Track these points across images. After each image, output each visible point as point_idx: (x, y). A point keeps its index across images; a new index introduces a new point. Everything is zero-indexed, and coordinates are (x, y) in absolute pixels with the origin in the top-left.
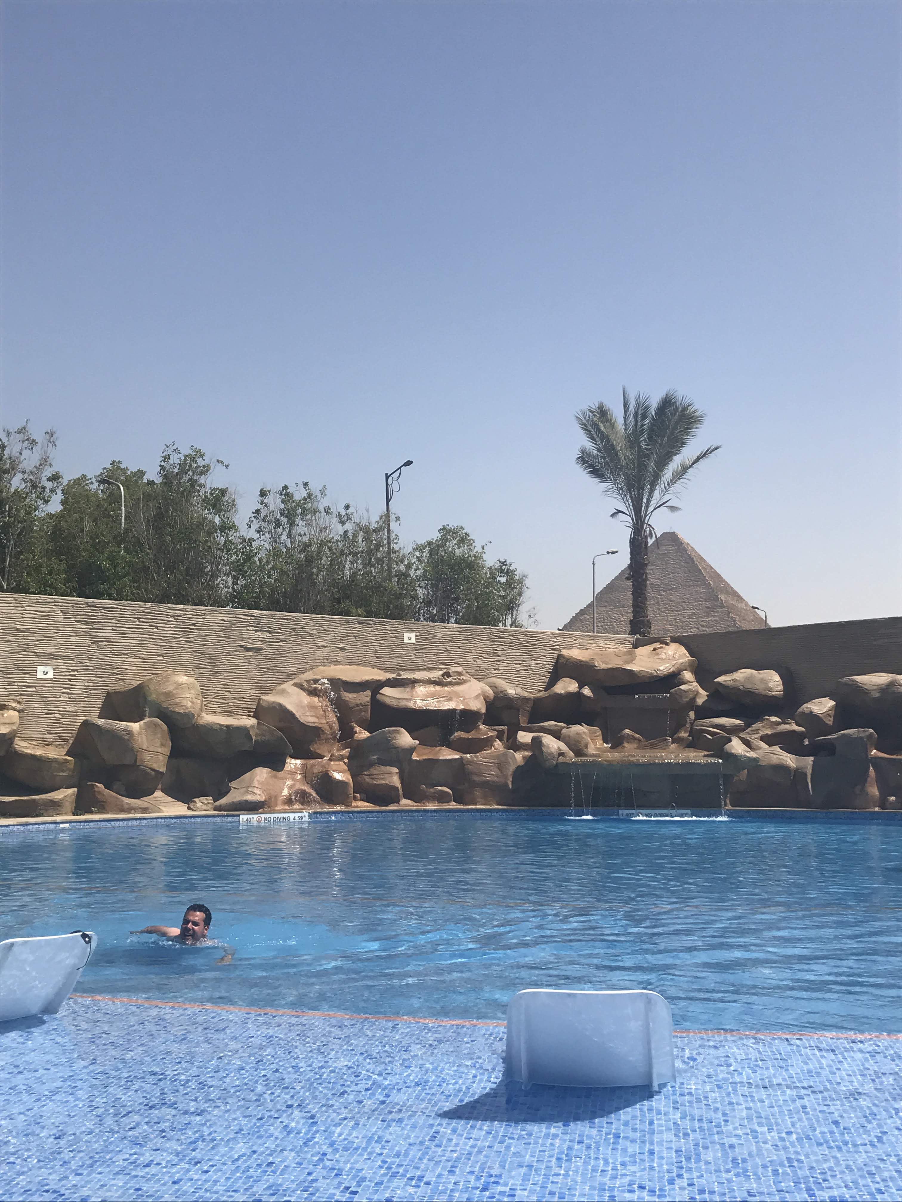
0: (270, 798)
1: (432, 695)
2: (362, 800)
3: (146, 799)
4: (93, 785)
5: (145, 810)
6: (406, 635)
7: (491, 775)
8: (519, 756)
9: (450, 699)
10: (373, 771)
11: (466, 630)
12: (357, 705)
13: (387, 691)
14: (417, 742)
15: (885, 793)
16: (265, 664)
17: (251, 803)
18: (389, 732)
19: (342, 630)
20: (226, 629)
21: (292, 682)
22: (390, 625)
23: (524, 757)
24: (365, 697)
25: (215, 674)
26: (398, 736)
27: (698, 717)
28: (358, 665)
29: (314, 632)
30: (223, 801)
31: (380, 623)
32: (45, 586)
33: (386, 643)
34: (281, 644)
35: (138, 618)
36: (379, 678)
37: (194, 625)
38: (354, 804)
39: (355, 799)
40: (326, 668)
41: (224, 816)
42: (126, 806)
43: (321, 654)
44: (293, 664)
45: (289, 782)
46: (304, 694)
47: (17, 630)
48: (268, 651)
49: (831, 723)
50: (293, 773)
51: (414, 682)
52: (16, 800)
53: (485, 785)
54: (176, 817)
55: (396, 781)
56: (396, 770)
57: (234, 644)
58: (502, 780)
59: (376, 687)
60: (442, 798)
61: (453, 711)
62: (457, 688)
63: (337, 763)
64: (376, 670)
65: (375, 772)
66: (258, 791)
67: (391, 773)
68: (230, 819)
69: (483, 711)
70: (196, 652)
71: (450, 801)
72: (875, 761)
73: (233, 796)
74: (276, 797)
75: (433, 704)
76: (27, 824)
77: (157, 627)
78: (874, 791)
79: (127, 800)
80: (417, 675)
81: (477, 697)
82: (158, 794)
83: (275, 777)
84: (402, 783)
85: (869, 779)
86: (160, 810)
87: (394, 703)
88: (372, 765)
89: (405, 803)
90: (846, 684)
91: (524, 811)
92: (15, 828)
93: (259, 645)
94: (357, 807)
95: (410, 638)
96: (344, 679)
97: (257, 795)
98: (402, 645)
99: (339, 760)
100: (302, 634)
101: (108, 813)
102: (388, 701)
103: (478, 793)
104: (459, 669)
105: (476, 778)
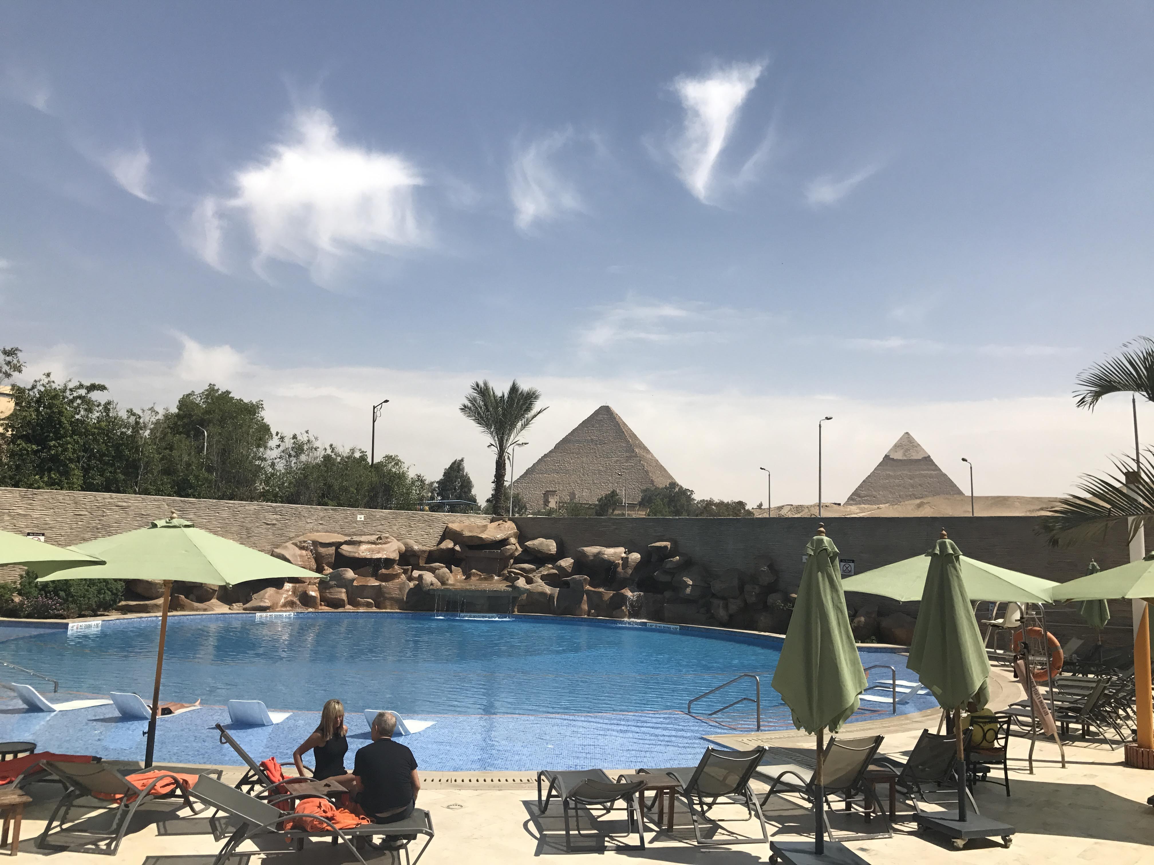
0: (273, 604)
1: (369, 550)
2: (325, 606)
3: (207, 603)
4: (178, 596)
5: (205, 610)
6: (359, 516)
7: (395, 594)
8: (411, 585)
9: (379, 552)
10: (332, 590)
11: (394, 513)
12: (327, 555)
13: (345, 547)
14: (357, 576)
15: (590, 608)
16: (277, 532)
17: (263, 607)
18: (342, 570)
19: (321, 514)
20: (257, 513)
21: (291, 542)
22: (349, 511)
23: (414, 585)
24: (332, 550)
25: (249, 537)
26: (346, 572)
27: (515, 563)
28: (330, 532)
29: (306, 515)
30: (248, 605)
31: (344, 510)
32: (159, 491)
33: (347, 521)
34: (287, 521)
35: (208, 508)
36: (340, 540)
37: (239, 511)
38: (320, 607)
39: (321, 605)
40: (312, 534)
41: (247, 613)
42: (195, 608)
43: (309, 526)
44: (293, 532)
45: (284, 596)
46: (297, 549)
47: (143, 514)
48: (279, 525)
49: (570, 571)
50: (288, 591)
51: (360, 543)
52: (137, 604)
53: (392, 599)
54: (222, 614)
55: (344, 596)
56: (344, 590)
57: (261, 522)
58: (401, 596)
59: (338, 545)
60: (368, 605)
61: (380, 559)
62: (384, 546)
63: (312, 586)
64: (340, 535)
65: (332, 591)
66: (267, 601)
67: (341, 592)
68: (251, 615)
69: (398, 558)
70: (239, 526)
71: (373, 607)
72: (588, 592)
73: (254, 603)
74: (277, 604)
75: (368, 555)
76: (141, 618)
77: (218, 513)
78: (585, 607)
79: (196, 604)
80: (363, 538)
81: (395, 551)
82: (214, 601)
83: (278, 593)
84: (348, 597)
85: (583, 601)
86: (213, 610)
87: (347, 554)
88: (332, 587)
89: (349, 608)
90: (579, 551)
91: (410, 613)
92: (135, 620)
93: (274, 522)
94: (321, 609)
95: (361, 518)
96: (320, 541)
97: (267, 603)
98: (356, 522)
99: (314, 585)
100: (299, 516)
101: (185, 611)
102: (344, 553)
103: (388, 603)
104: (387, 535)
105: (387, 595)
